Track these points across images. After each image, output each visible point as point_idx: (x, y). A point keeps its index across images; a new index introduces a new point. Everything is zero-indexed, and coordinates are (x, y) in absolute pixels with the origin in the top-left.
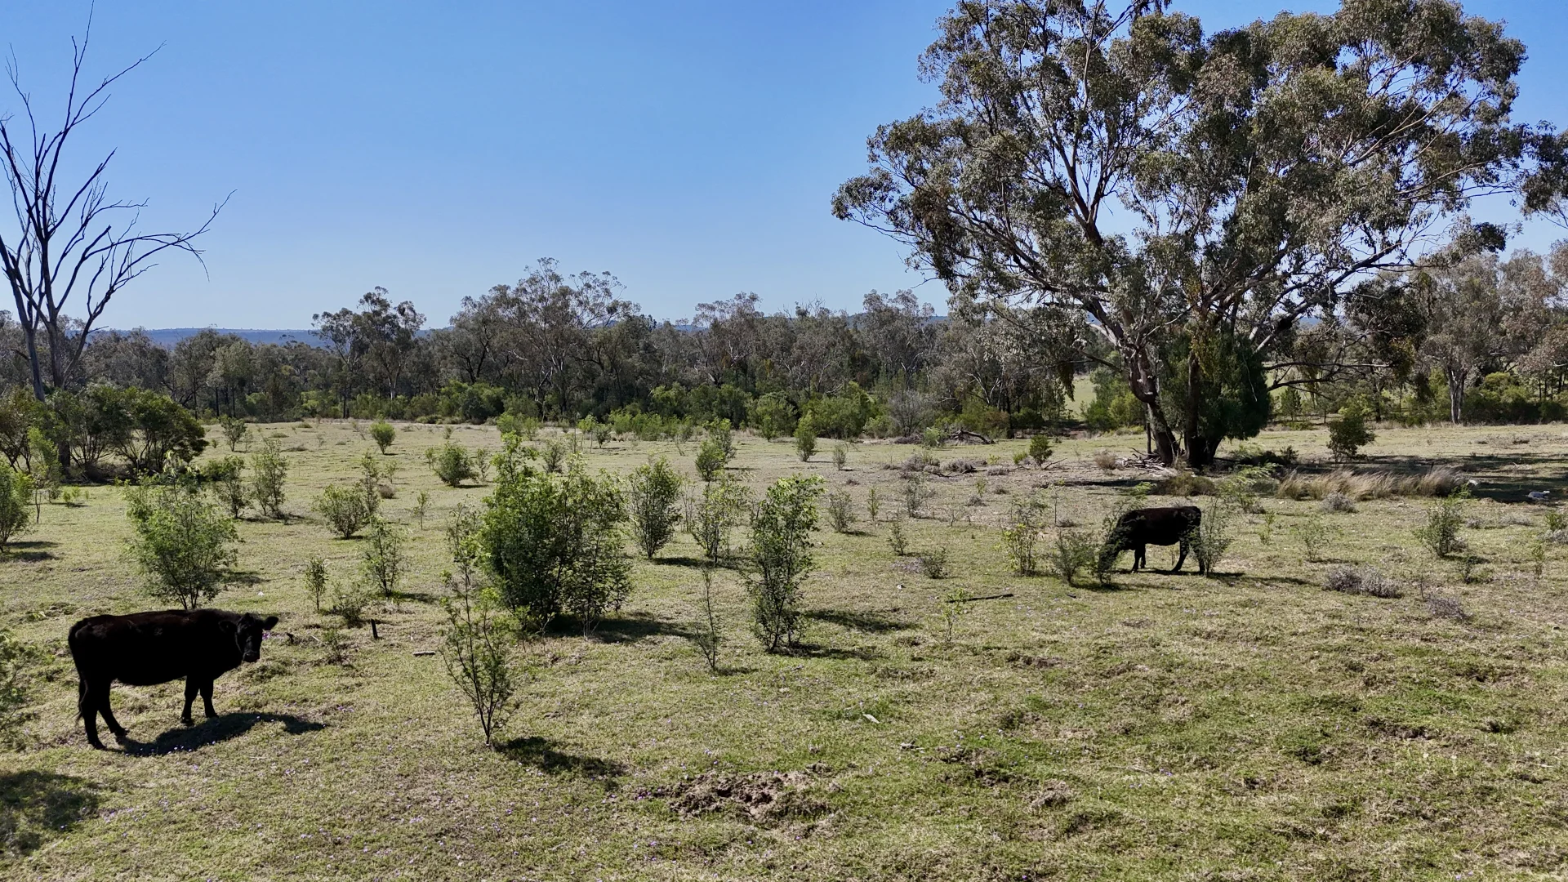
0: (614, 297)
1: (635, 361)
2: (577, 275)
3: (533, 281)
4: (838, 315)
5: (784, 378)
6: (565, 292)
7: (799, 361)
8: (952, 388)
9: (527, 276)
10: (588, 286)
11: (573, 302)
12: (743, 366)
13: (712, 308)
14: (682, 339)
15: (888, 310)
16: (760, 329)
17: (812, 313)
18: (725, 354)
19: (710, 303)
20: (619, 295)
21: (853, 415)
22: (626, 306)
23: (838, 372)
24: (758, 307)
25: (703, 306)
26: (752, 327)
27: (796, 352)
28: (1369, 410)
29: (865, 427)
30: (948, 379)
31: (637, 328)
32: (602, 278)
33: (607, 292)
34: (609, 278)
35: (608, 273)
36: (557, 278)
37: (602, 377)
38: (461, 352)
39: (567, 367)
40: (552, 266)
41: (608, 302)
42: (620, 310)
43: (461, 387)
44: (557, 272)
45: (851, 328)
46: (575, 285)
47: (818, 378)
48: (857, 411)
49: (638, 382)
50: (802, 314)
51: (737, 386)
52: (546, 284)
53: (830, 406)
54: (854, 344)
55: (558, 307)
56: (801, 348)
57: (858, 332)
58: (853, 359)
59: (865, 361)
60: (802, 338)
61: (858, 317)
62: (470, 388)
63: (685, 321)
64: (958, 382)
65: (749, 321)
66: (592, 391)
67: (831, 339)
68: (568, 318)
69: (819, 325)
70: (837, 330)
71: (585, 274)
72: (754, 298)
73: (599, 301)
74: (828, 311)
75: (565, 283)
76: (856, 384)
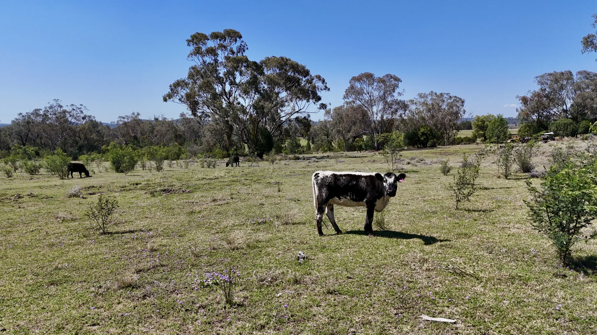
0: (84, 114)
1: (94, 136)
2: (69, 105)
3: (51, 107)
4: (170, 120)
5: (151, 141)
6: (65, 112)
7: (156, 136)
8: (209, 144)
9: (49, 105)
10: (74, 109)
11: (68, 115)
12: (135, 138)
13: (124, 118)
14: (111, 128)
15: (187, 119)
16: (142, 125)
17: (160, 119)
18: (129, 134)
19: (123, 116)
20: (86, 113)
21: (176, 153)
22: (90, 117)
23: (171, 139)
24: (140, 117)
25: (121, 117)
26: (139, 124)
27: (155, 133)
28: (327, 149)
29: (180, 157)
30: (207, 141)
31: (94, 125)
32: (80, 107)
33: (82, 112)
34: (82, 107)
35: (81, 105)
36: (61, 107)
37: (81, 143)
38: (19, 134)
39: (66, 139)
40: (59, 102)
41: (82, 115)
42: (87, 118)
43: (20, 147)
44: (61, 104)
45: (175, 125)
46: (69, 109)
47: (163, 141)
48: (177, 151)
49: (95, 144)
50: (156, 119)
51: (134, 145)
52: (56, 109)
53: (168, 150)
54: (176, 130)
55: (62, 117)
56: (157, 131)
57: (177, 126)
58: (176, 135)
59: (180, 136)
60: (158, 128)
61: (177, 120)
62: (24, 147)
63: (114, 122)
64: (211, 142)
65: (137, 122)
66: (76, 148)
67: (168, 128)
68: (67, 121)
69: (163, 123)
70: (169, 125)
71: (72, 105)
72: (138, 114)
73: (79, 115)
74: (166, 118)
75: (64, 108)
76: (177, 144)
